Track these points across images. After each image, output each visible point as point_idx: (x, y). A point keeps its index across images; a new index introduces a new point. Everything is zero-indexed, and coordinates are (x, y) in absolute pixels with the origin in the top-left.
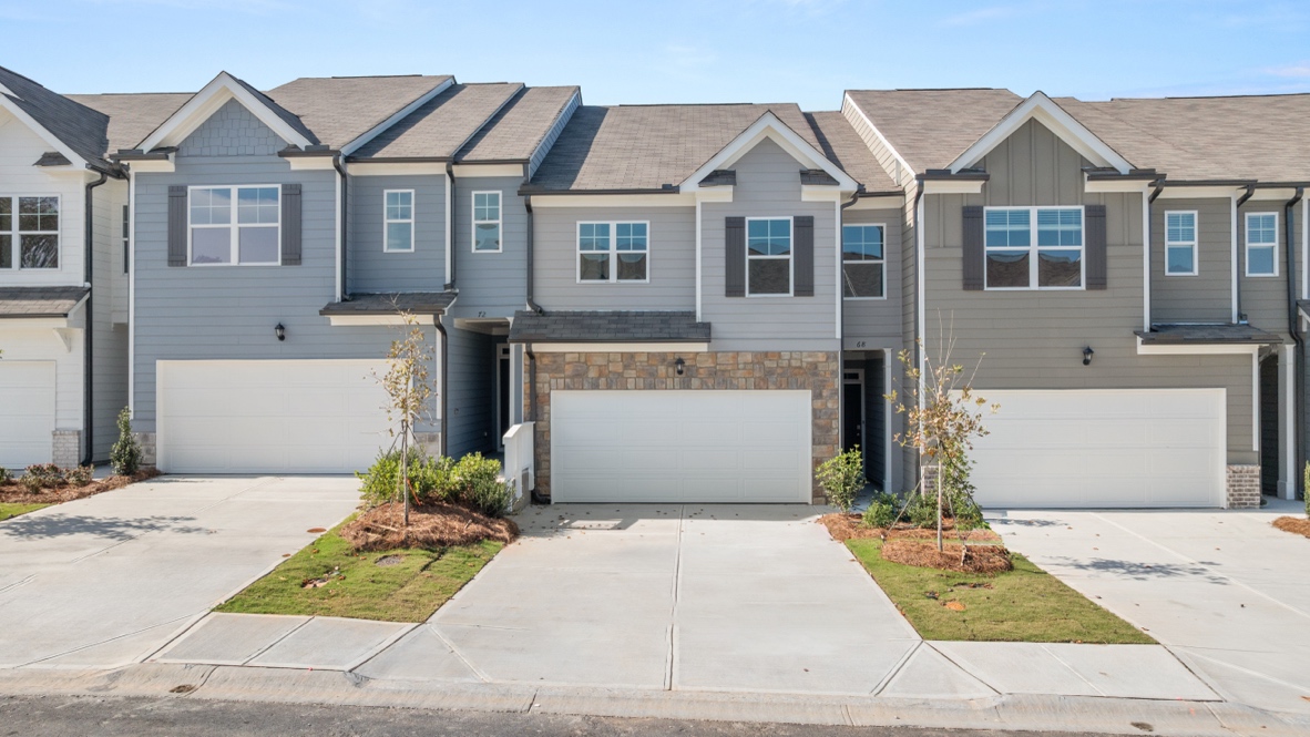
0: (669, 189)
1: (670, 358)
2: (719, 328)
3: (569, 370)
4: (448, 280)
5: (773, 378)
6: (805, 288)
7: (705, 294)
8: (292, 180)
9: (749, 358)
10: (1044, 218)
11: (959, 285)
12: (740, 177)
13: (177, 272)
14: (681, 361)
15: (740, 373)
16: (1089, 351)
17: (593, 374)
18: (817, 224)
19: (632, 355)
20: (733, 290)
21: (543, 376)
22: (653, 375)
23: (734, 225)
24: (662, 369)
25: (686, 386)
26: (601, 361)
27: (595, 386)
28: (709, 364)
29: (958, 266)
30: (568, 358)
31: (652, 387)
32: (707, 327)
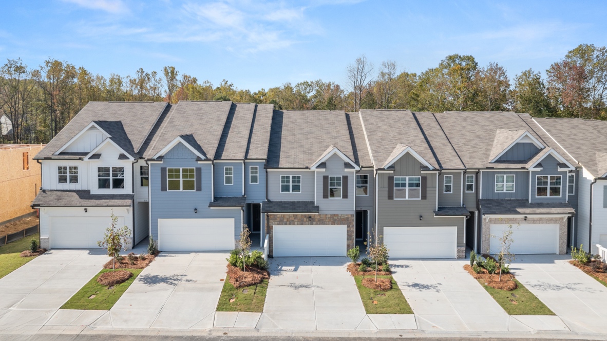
0: (307, 168)
1: (307, 216)
2: (321, 207)
3: (278, 219)
4: (243, 194)
5: (336, 222)
6: (345, 196)
7: (317, 198)
8: (198, 166)
9: (330, 216)
10: (410, 179)
11: (387, 198)
12: (327, 164)
13: (164, 193)
14: (310, 217)
15: (327, 220)
16: (421, 217)
17: (285, 220)
18: (349, 178)
19: (297, 215)
20: (325, 196)
21: (271, 221)
22: (303, 221)
23: (325, 178)
24: (305, 219)
25: (312, 224)
26: (287, 217)
27: (286, 224)
28: (318, 218)
29: (387, 193)
30: (278, 216)
31: (302, 224)
32: (318, 207)
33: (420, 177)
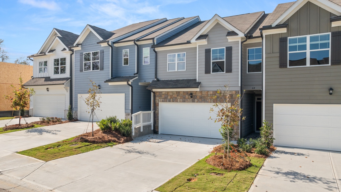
0: (189, 42)
1: (189, 93)
2: (204, 83)
3: (163, 96)
4: (136, 72)
5: (219, 99)
6: (229, 70)
7: (199, 74)
8: (102, 49)
9: (211, 93)
10: (312, 39)
11: (278, 66)
12: (210, 36)
13: (81, 73)
14: (191, 94)
15: (208, 98)
16: (331, 89)
17: (169, 98)
18: (233, 49)
19: (179, 92)
20: (207, 72)
21: (157, 98)
22: (184, 98)
23: (208, 52)
24: (187, 96)
25: (193, 101)
26: (171, 94)
27: (170, 101)
28: (200, 95)
29: (278, 59)
30: (163, 93)
31: (184, 101)
32: (199, 83)
33: (330, 33)
